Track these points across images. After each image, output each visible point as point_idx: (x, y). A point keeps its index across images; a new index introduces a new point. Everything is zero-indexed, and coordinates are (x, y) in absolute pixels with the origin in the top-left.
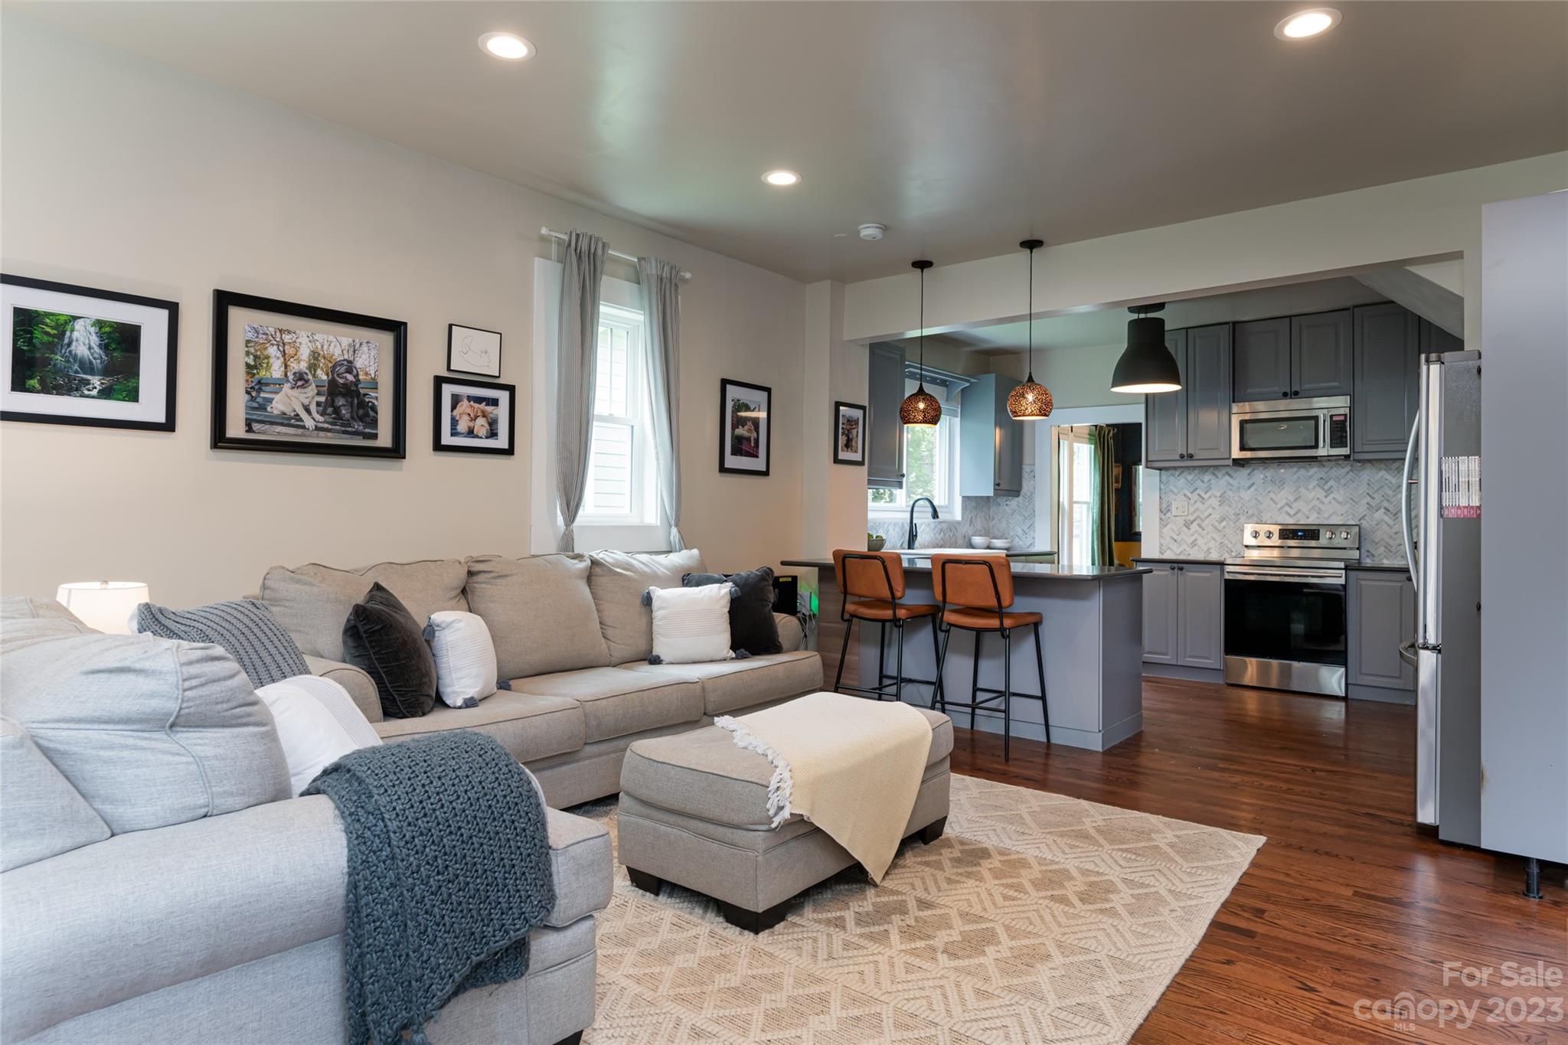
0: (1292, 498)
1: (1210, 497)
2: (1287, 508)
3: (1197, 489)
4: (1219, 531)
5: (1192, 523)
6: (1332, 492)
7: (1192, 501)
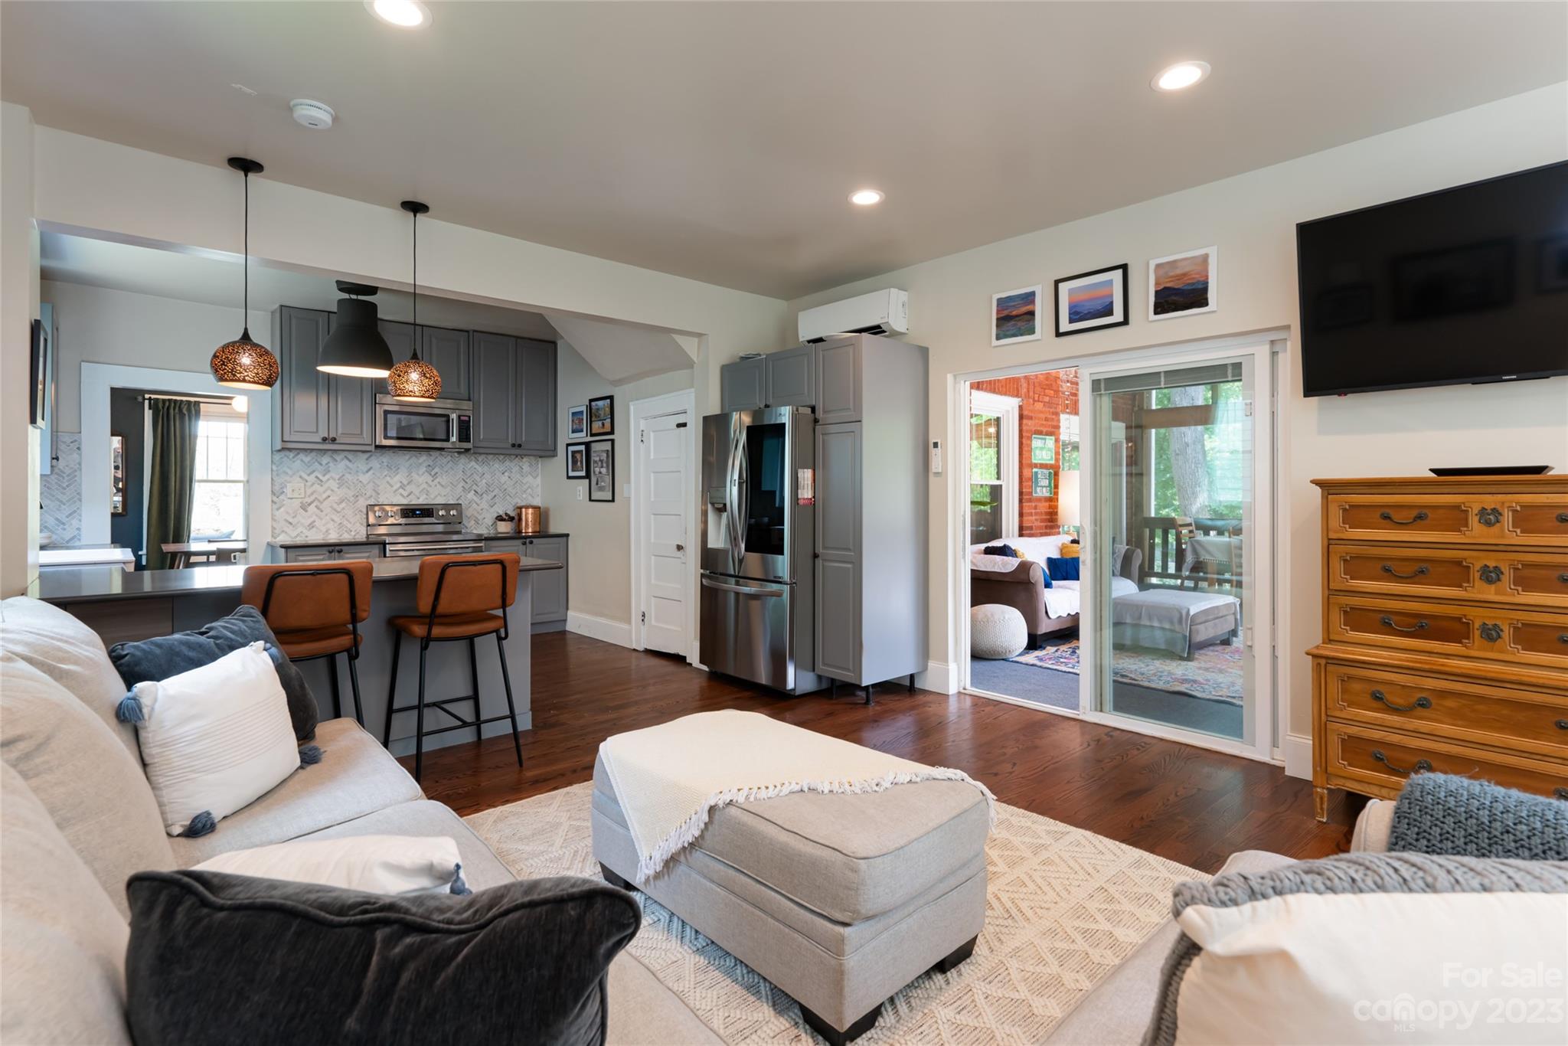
0: (405, 483)
1: (328, 480)
2: (401, 490)
3: (314, 471)
4: (338, 512)
5: (310, 504)
6: (437, 478)
7: (309, 484)
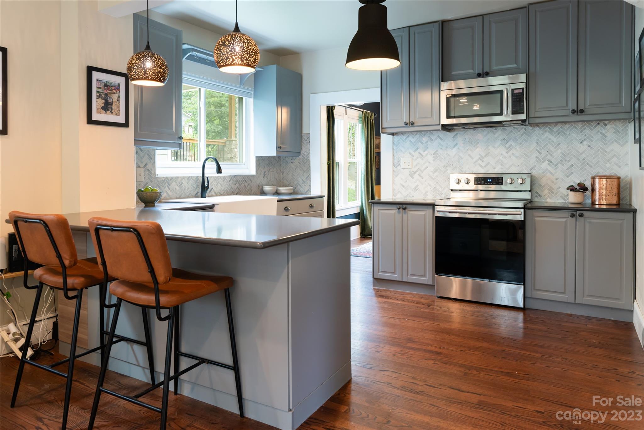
0: (483, 155)
1: (427, 154)
2: (480, 162)
3: (418, 148)
4: (433, 179)
5: (415, 173)
6: (511, 149)
7: (414, 158)
